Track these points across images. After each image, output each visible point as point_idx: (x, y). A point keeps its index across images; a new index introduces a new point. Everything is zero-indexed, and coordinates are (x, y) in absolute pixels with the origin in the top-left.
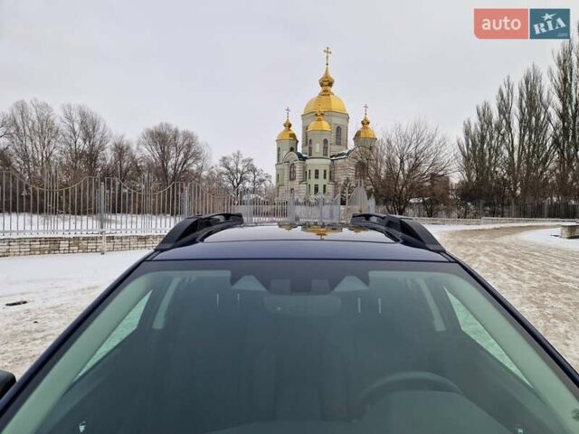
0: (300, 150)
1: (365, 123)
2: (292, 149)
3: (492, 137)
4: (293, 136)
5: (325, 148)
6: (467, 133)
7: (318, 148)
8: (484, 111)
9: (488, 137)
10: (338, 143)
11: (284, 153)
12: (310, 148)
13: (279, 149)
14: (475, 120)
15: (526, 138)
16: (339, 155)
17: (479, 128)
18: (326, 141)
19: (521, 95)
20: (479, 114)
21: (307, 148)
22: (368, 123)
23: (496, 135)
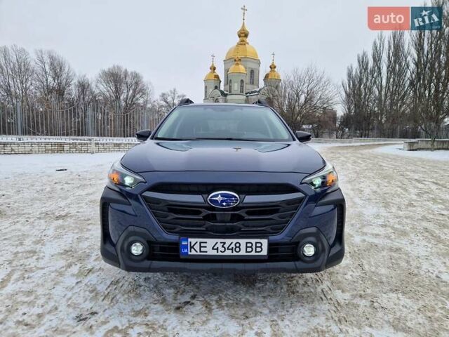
0: (222, 88)
1: (273, 67)
2: (216, 88)
3: (367, 79)
4: (217, 77)
5: (242, 87)
6: (350, 75)
7: (236, 87)
8: (363, 59)
9: (365, 79)
10: (252, 83)
11: (210, 90)
12: (230, 87)
13: (206, 87)
14: (356, 65)
15: (392, 80)
16: (252, 92)
17: (358, 72)
18: (242, 81)
19: (390, 46)
20: (359, 61)
21: (228, 86)
22: (275, 67)
23: (370, 78)
